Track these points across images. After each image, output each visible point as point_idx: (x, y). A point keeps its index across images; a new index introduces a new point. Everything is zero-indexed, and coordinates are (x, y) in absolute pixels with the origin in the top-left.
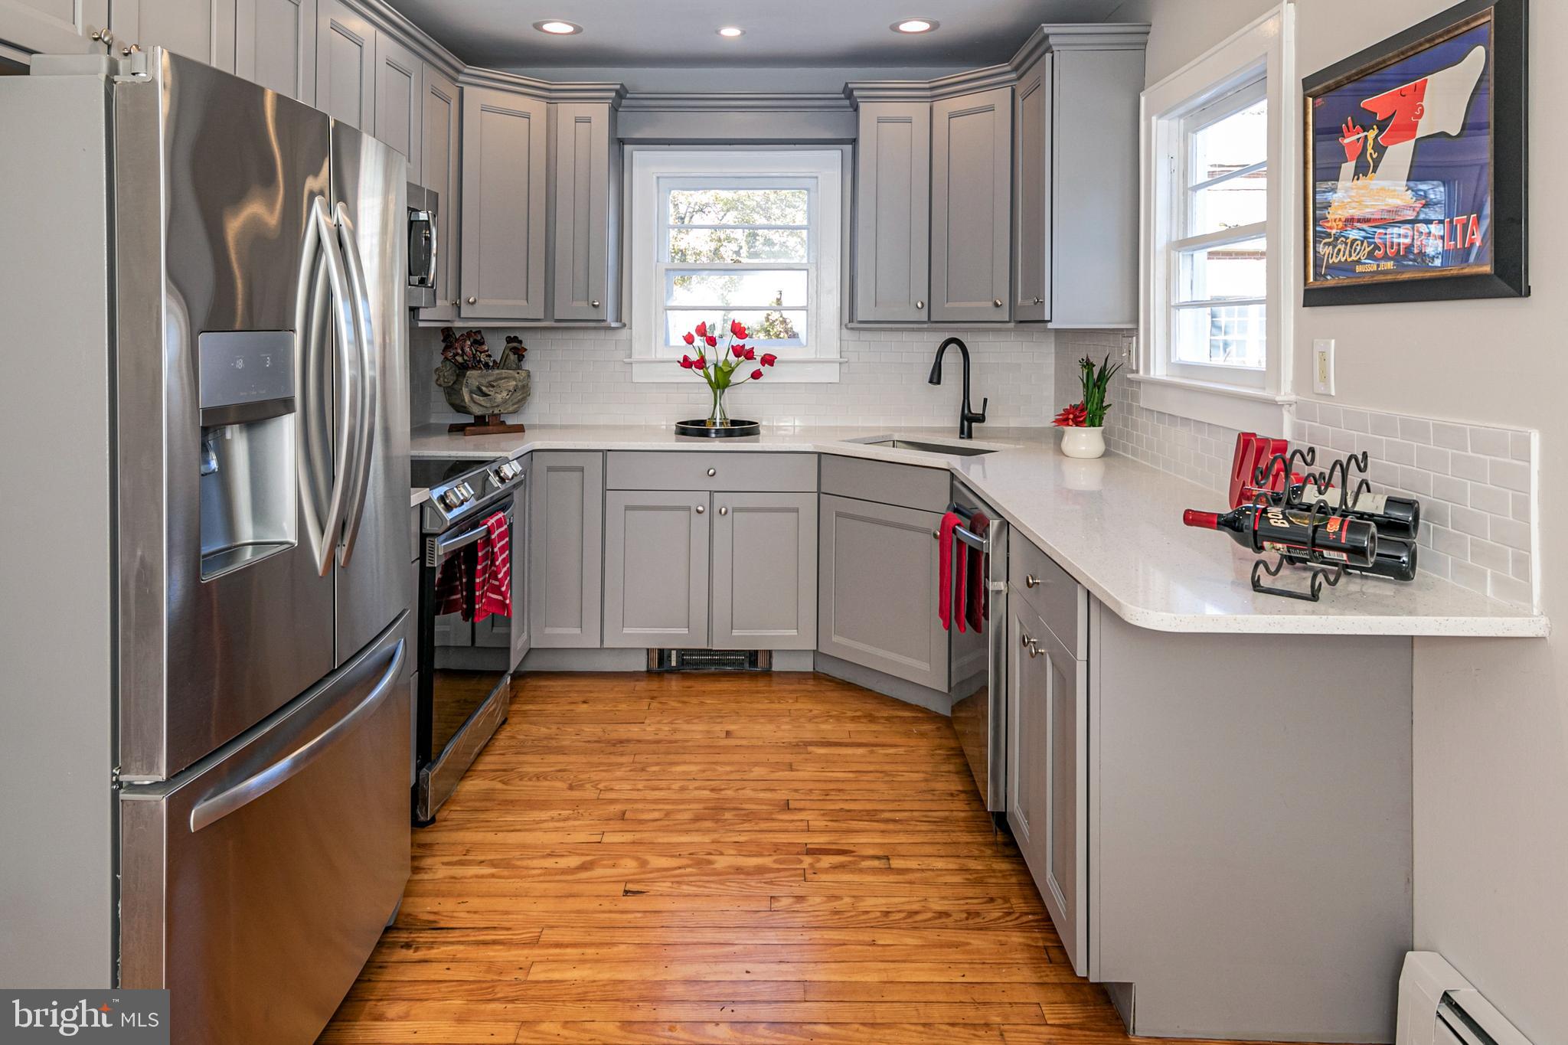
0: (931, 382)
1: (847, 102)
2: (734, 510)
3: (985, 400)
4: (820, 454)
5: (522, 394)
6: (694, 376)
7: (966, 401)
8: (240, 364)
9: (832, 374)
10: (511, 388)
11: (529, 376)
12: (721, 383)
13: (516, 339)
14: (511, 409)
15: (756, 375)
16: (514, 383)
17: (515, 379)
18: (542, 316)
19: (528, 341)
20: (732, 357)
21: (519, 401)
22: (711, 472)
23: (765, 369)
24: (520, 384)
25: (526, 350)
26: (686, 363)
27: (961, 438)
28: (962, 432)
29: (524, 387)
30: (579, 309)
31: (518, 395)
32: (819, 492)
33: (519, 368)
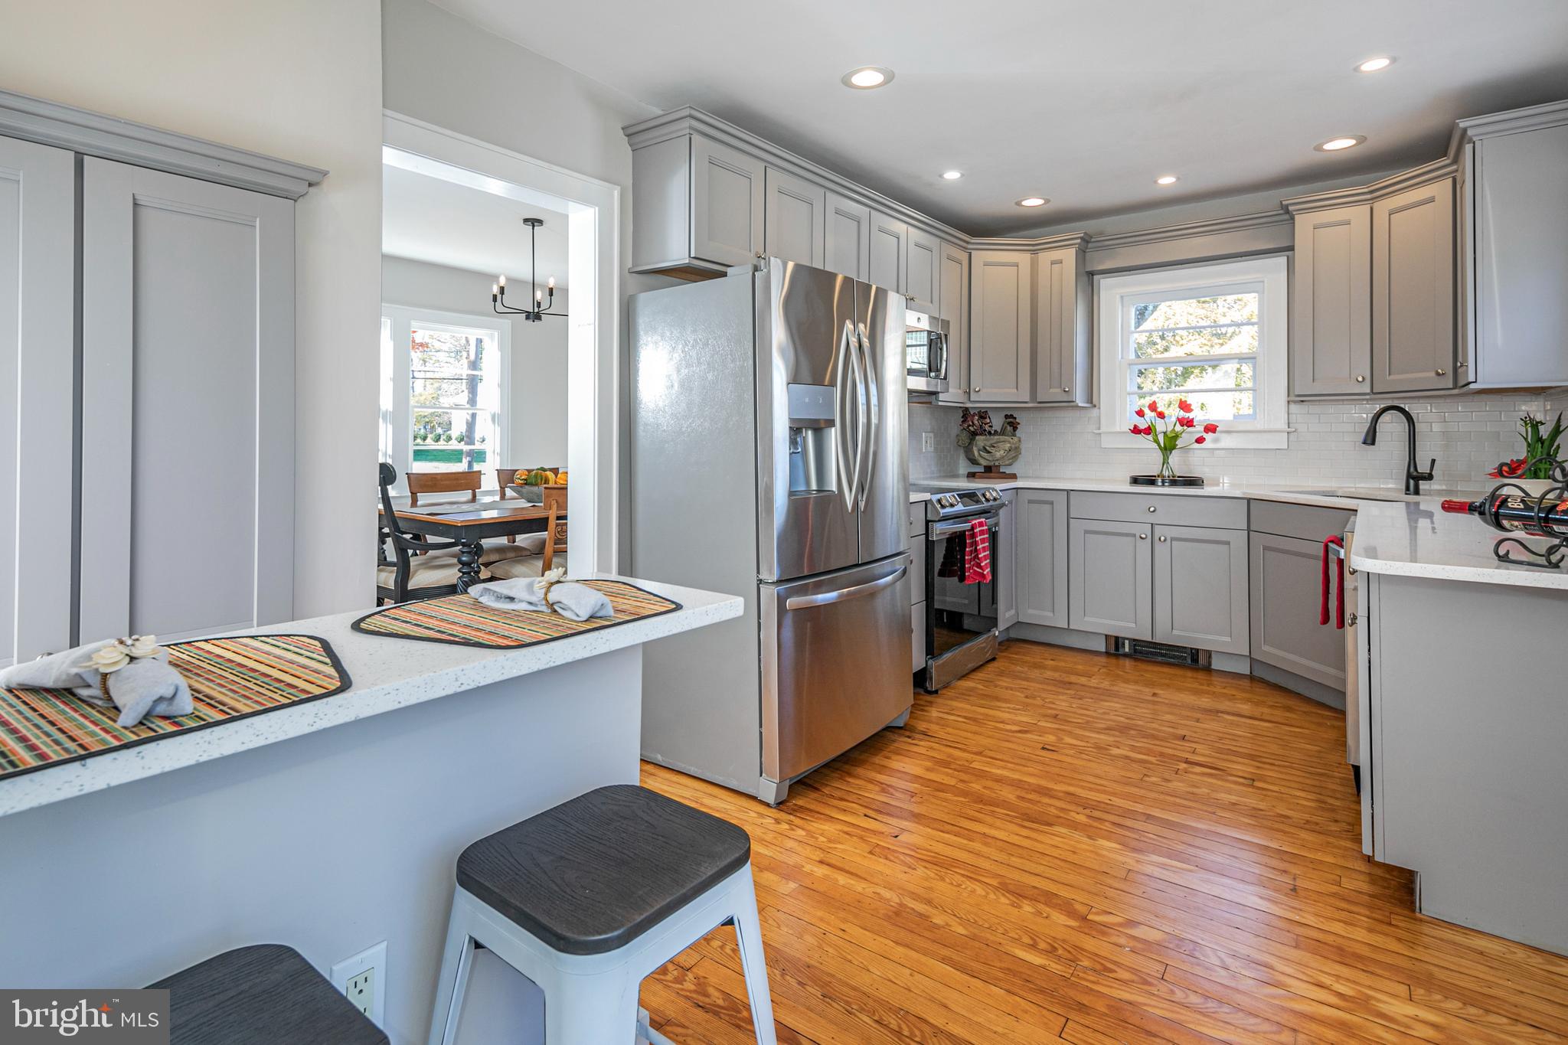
0: (1364, 443)
1: (1286, 217)
2: (1172, 539)
3: (1433, 461)
4: (1249, 500)
5: (1015, 452)
6: (1145, 442)
7: (1412, 462)
8: (807, 400)
9: (1281, 442)
10: (1007, 449)
11: (1020, 441)
12: (1169, 446)
13: (1011, 416)
14: (1007, 463)
15: (1200, 440)
16: (1009, 445)
17: (1009, 442)
18: (1027, 399)
19: (1020, 417)
20: (1178, 428)
21: (1014, 457)
22: (1152, 509)
23: (1209, 436)
24: (1013, 446)
25: (1019, 424)
26: (1136, 430)
27: (1406, 494)
28: (1408, 488)
29: (1016, 448)
30: (1055, 393)
31: (1012, 454)
32: (1249, 530)
33: (1014, 435)
